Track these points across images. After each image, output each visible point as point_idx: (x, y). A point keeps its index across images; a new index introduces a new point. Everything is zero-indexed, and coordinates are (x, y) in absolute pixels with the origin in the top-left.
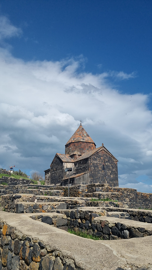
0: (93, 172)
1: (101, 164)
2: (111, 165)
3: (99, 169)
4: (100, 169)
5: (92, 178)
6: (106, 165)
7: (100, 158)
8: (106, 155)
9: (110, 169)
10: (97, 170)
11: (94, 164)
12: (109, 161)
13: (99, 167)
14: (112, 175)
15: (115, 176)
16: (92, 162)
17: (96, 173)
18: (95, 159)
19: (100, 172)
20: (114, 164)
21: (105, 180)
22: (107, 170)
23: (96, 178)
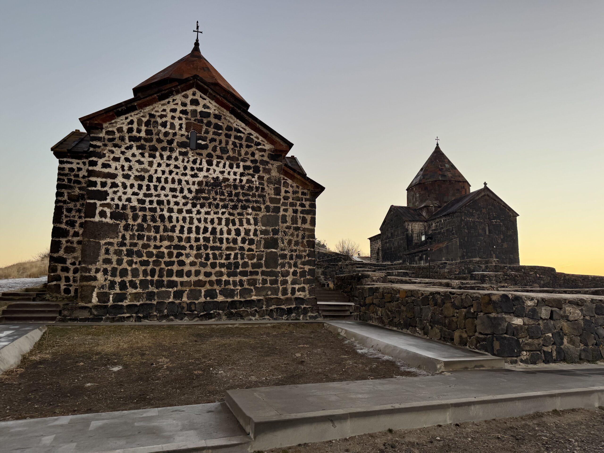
1: (482, 223)
2: (504, 224)
3: (479, 233)
5: (465, 250)
6: (493, 225)
7: (481, 212)
8: (493, 205)
9: (502, 232)
10: (474, 234)
11: (469, 224)
12: (498, 217)
13: (478, 228)
14: (505, 242)
15: (511, 245)
16: (464, 220)
17: (473, 241)
18: (470, 213)
19: (481, 237)
20: (509, 221)
21: (491, 252)
22: (496, 233)
23: (472, 249)
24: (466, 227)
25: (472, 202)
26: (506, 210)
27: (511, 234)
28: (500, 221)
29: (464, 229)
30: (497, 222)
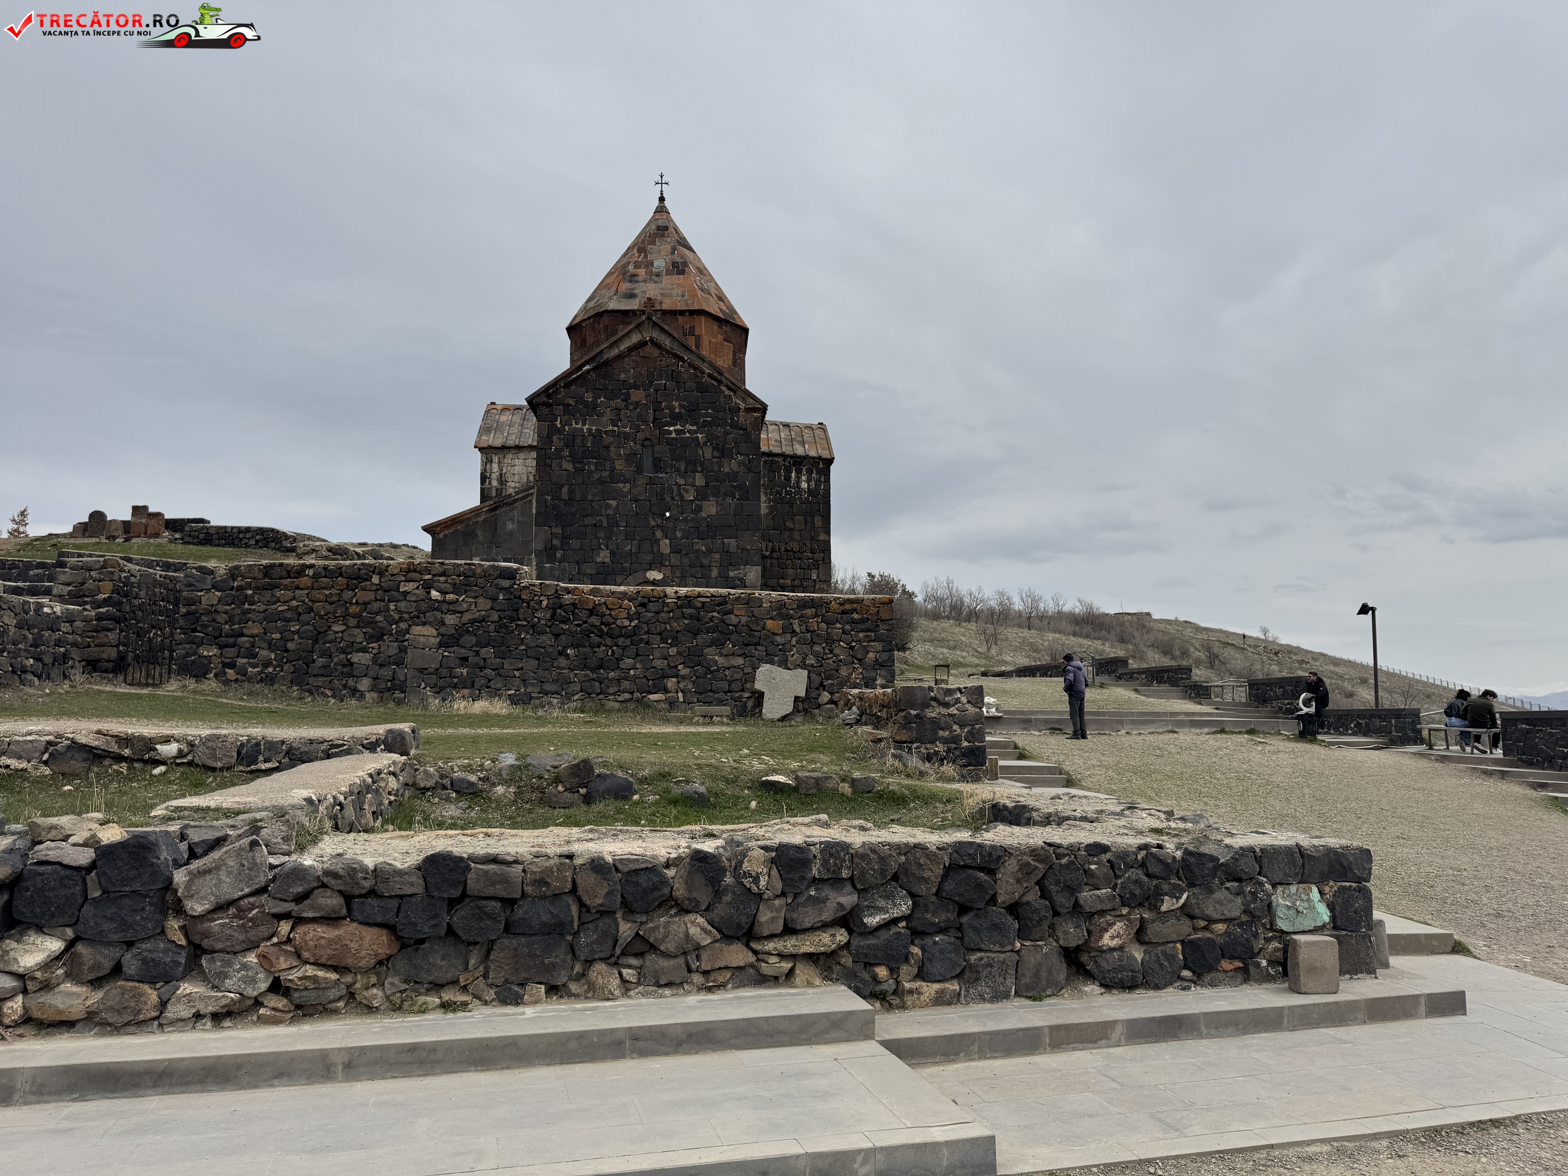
0: (565, 490)
1: (626, 436)
2: (709, 438)
3: (613, 470)
4: (619, 465)
5: (559, 530)
6: (670, 442)
7: (625, 400)
8: (674, 376)
9: (702, 464)
10: (596, 476)
11: (578, 441)
12: (690, 414)
13: (612, 455)
14: (711, 498)
15: (732, 508)
16: (559, 431)
17: (590, 498)
18: (586, 404)
19: (621, 485)
20: (732, 426)
21: (654, 533)
22: (678, 470)
23: (586, 526)
24: (566, 453)
25: (593, 369)
26: (723, 388)
27: (734, 469)
28: (695, 428)
29: (558, 461)
30: (685, 433)
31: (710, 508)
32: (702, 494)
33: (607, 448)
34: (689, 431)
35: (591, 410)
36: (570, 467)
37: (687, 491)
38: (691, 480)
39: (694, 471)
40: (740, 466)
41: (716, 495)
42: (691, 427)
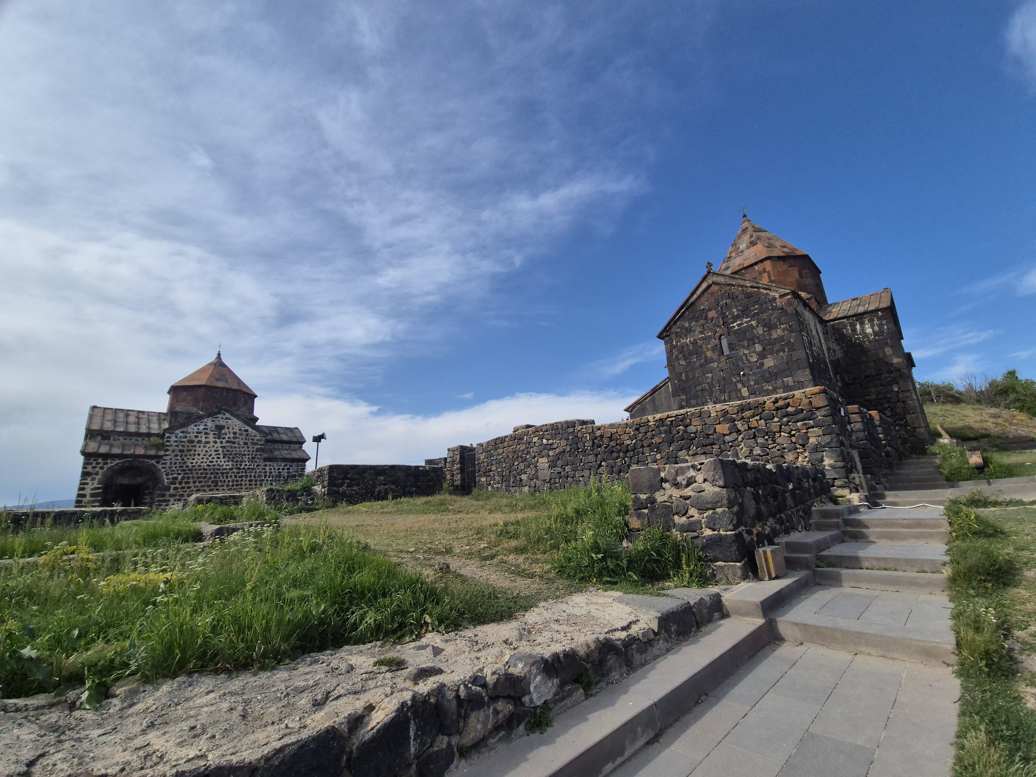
0: (683, 375)
1: (710, 337)
3: (706, 358)
4: (709, 354)
8: (731, 296)
9: (758, 338)
10: (698, 363)
11: (685, 348)
12: (745, 312)
13: (704, 350)
14: (768, 356)
15: (785, 358)
16: (675, 347)
17: (697, 376)
18: (686, 329)
19: (712, 364)
20: (772, 310)
21: (736, 386)
22: (743, 347)
23: (697, 391)
24: (681, 356)
25: (686, 310)
26: (762, 290)
27: (781, 335)
28: (749, 319)
29: (677, 362)
30: (743, 324)
31: (769, 362)
32: (762, 356)
33: (701, 347)
34: (746, 323)
35: (689, 331)
36: (683, 362)
37: (751, 356)
38: (752, 350)
39: (754, 344)
40: (784, 332)
41: (772, 354)
42: (746, 320)
